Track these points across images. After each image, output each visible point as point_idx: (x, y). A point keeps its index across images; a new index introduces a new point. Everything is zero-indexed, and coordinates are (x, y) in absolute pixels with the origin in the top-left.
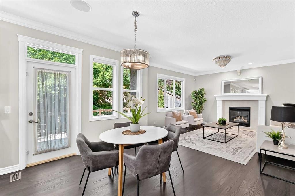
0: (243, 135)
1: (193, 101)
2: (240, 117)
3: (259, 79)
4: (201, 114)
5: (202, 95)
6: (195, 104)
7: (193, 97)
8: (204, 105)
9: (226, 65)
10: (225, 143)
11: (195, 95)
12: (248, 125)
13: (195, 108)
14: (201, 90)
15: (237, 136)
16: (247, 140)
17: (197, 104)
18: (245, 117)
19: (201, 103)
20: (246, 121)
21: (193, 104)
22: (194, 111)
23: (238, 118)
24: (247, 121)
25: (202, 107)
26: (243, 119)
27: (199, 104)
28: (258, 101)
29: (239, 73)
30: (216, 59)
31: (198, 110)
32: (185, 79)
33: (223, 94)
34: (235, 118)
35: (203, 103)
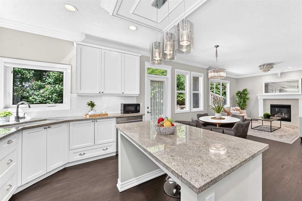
0: (285, 127)
1: (237, 99)
2: (281, 113)
3: (298, 80)
4: (245, 111)
5: (246, 94)
6: (239, 103)
7: (237, 96)
8: (247, 103)
9: (269, 70)
10: (271, 132)
11: (239, 94)
12: (289, 120)
13: (239, 106)
14: (245, 90)
15: (280, 128)
16: (289, 131)
17: (240, 102)
18: (285, 113)
19: (245, 102)
20: (286, 117)
21: (238, 102)
22: (239, 108)
23: (279, 114)
24: (288, 116)
25: (246, 105)
26: (284, 115)
27: (242, 102)
28: (298, 99)
29: (279, 76)
30: (260, 66)
31: (242, 107)
32: (229, 81)
33: (264, 94)
34: (276, 114)
35: (246, 101)
